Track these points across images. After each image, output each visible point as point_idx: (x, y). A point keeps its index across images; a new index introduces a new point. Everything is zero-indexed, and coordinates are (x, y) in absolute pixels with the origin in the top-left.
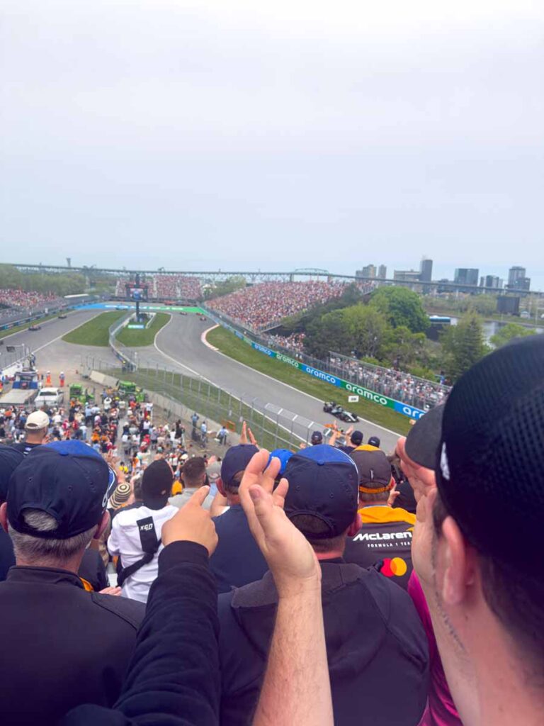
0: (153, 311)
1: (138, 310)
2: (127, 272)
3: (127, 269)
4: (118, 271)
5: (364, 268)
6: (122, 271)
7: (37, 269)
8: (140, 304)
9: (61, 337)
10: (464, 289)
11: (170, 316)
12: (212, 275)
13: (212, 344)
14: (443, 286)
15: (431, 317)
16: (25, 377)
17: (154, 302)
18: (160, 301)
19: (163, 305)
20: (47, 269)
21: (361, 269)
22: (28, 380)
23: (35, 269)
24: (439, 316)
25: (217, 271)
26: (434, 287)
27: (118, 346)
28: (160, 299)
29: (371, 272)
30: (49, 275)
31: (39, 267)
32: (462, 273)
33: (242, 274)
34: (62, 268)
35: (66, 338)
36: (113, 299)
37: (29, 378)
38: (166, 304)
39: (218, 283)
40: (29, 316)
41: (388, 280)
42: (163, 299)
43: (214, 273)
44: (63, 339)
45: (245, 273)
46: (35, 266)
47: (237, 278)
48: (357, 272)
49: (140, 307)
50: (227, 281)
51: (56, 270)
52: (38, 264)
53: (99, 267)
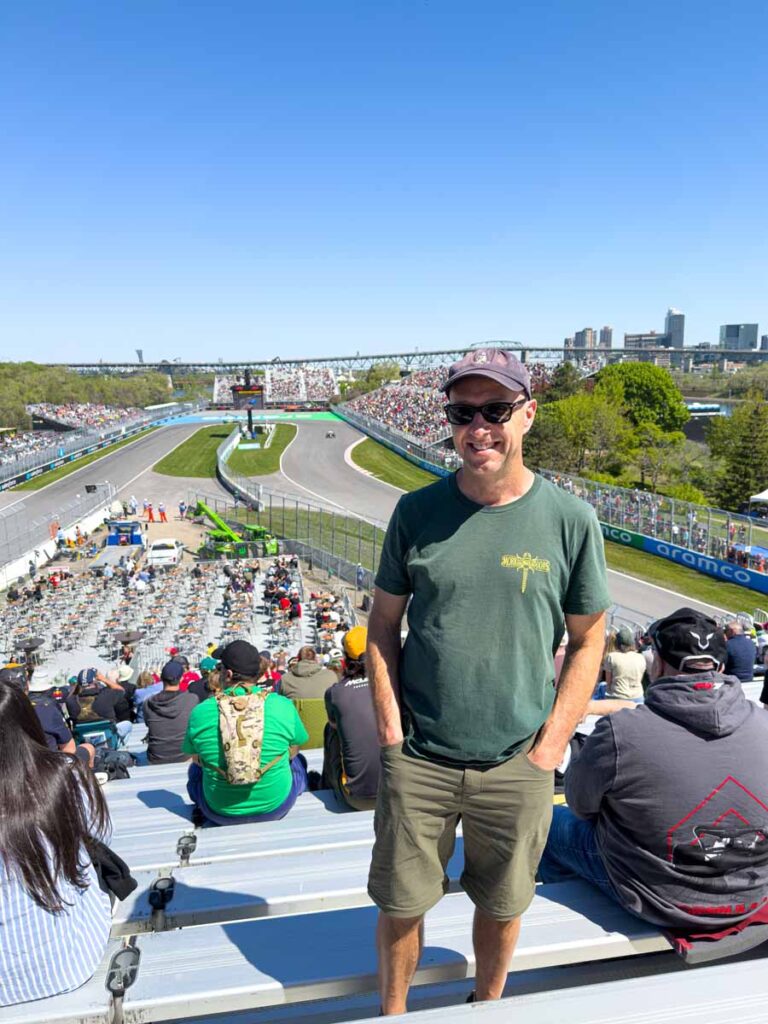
0: (271, 422)
1: (250, 422)
2: (224, 366)
3: (225, 361)
4: (212, 366)
5: (577, 334)
6: (218, 365)
7: (98, 369)
8: (253, 412)
9: (151, 467)
10: (736, 358)
11: (295, 427)
12: (347, 362)
13: (362, 466)
14: (702, 355)
15: (690, 407)
16: (123, 529)
17: (269, 408)
18: (279, 406)
19: (281, 411)
20: (111, 369)
21: (572, 336)
22: (126, 532)
23: (94, 369)
24: (702, 402)
25: (354, 355)
26: (689, 357)
27: (232, 475)
28: (277, 403)
29: (588, 338)
30: (114, 376)
31: (100, 366)
32: (732, 331)
33: (391, 357)
34: (132, 366)
35: (159, 469)
36: (212, 407)
37: (129, 529)
38: (287, 410)
39: (357, 374)
40: (102, 440)
41: (615, 351)
42: (282, 403)
43: (350, 359)
44: (155, 469)
45: (396, 356)
46: (94, 366)
47: (385, 364)
48: (567, 342)
49: (253, 418)
50: (372, 370)
51: (123, 370)
52: (97, 362)
53: (184, 361)
